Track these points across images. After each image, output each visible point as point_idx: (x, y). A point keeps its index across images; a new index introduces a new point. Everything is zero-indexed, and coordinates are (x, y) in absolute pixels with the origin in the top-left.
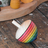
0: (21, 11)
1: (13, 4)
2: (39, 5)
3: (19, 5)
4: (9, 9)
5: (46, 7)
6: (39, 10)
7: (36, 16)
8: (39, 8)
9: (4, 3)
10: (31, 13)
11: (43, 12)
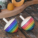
0: (14, 12)
1: (10, 7)
2: (26, 8)
3: (13, 8)
4: (6, 11)
5: (30, 9)
6: (26, 11)
7: (24, 15)
8: (26, 10)
9: (3, 7)
10: (21, 13)
11: (28, 12)
